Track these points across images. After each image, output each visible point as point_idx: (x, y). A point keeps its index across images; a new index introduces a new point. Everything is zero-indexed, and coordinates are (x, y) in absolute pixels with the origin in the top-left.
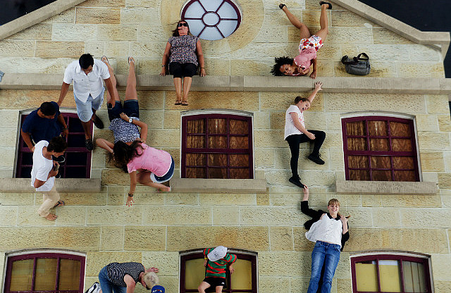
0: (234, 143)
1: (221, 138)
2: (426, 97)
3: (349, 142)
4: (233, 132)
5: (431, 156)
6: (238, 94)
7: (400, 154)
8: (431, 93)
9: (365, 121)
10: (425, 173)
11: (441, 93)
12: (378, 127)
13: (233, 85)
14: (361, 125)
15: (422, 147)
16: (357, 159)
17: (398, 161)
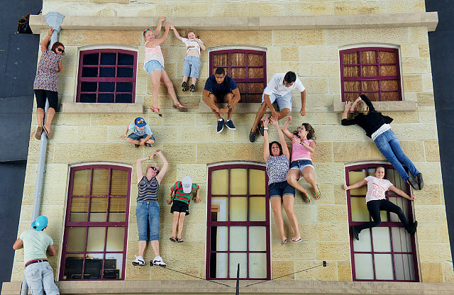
0: (251, 73)
1: (241, 70)
2: (409, 29)
3: (345, 69)
4: (251, 65)
5: (411, 79)
6: (255, 32)
7: (387, 78)
8: (414, 25)
9: (359, 52)
10: (406, 94)
11: (422, 25)
12: (369, 56)
13: (250, 25)
14: (356, 55)
15: (405, 71)
16: (352, 84)
17: (385, 84)
